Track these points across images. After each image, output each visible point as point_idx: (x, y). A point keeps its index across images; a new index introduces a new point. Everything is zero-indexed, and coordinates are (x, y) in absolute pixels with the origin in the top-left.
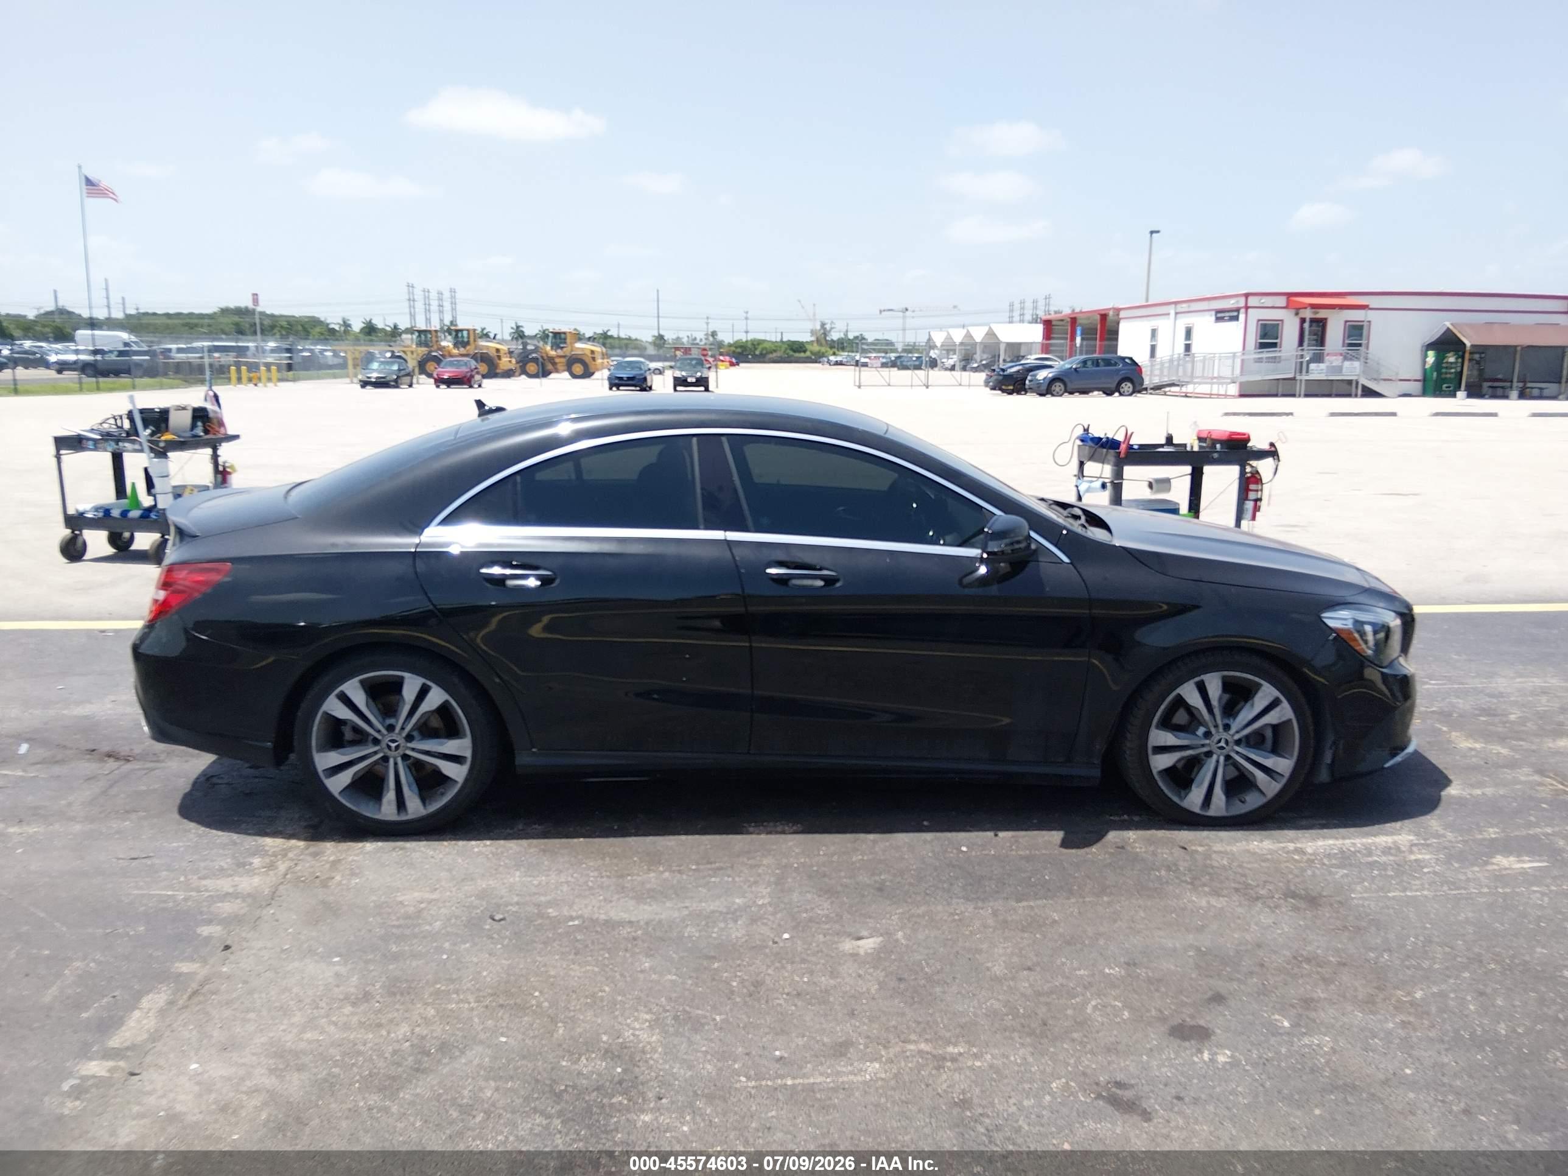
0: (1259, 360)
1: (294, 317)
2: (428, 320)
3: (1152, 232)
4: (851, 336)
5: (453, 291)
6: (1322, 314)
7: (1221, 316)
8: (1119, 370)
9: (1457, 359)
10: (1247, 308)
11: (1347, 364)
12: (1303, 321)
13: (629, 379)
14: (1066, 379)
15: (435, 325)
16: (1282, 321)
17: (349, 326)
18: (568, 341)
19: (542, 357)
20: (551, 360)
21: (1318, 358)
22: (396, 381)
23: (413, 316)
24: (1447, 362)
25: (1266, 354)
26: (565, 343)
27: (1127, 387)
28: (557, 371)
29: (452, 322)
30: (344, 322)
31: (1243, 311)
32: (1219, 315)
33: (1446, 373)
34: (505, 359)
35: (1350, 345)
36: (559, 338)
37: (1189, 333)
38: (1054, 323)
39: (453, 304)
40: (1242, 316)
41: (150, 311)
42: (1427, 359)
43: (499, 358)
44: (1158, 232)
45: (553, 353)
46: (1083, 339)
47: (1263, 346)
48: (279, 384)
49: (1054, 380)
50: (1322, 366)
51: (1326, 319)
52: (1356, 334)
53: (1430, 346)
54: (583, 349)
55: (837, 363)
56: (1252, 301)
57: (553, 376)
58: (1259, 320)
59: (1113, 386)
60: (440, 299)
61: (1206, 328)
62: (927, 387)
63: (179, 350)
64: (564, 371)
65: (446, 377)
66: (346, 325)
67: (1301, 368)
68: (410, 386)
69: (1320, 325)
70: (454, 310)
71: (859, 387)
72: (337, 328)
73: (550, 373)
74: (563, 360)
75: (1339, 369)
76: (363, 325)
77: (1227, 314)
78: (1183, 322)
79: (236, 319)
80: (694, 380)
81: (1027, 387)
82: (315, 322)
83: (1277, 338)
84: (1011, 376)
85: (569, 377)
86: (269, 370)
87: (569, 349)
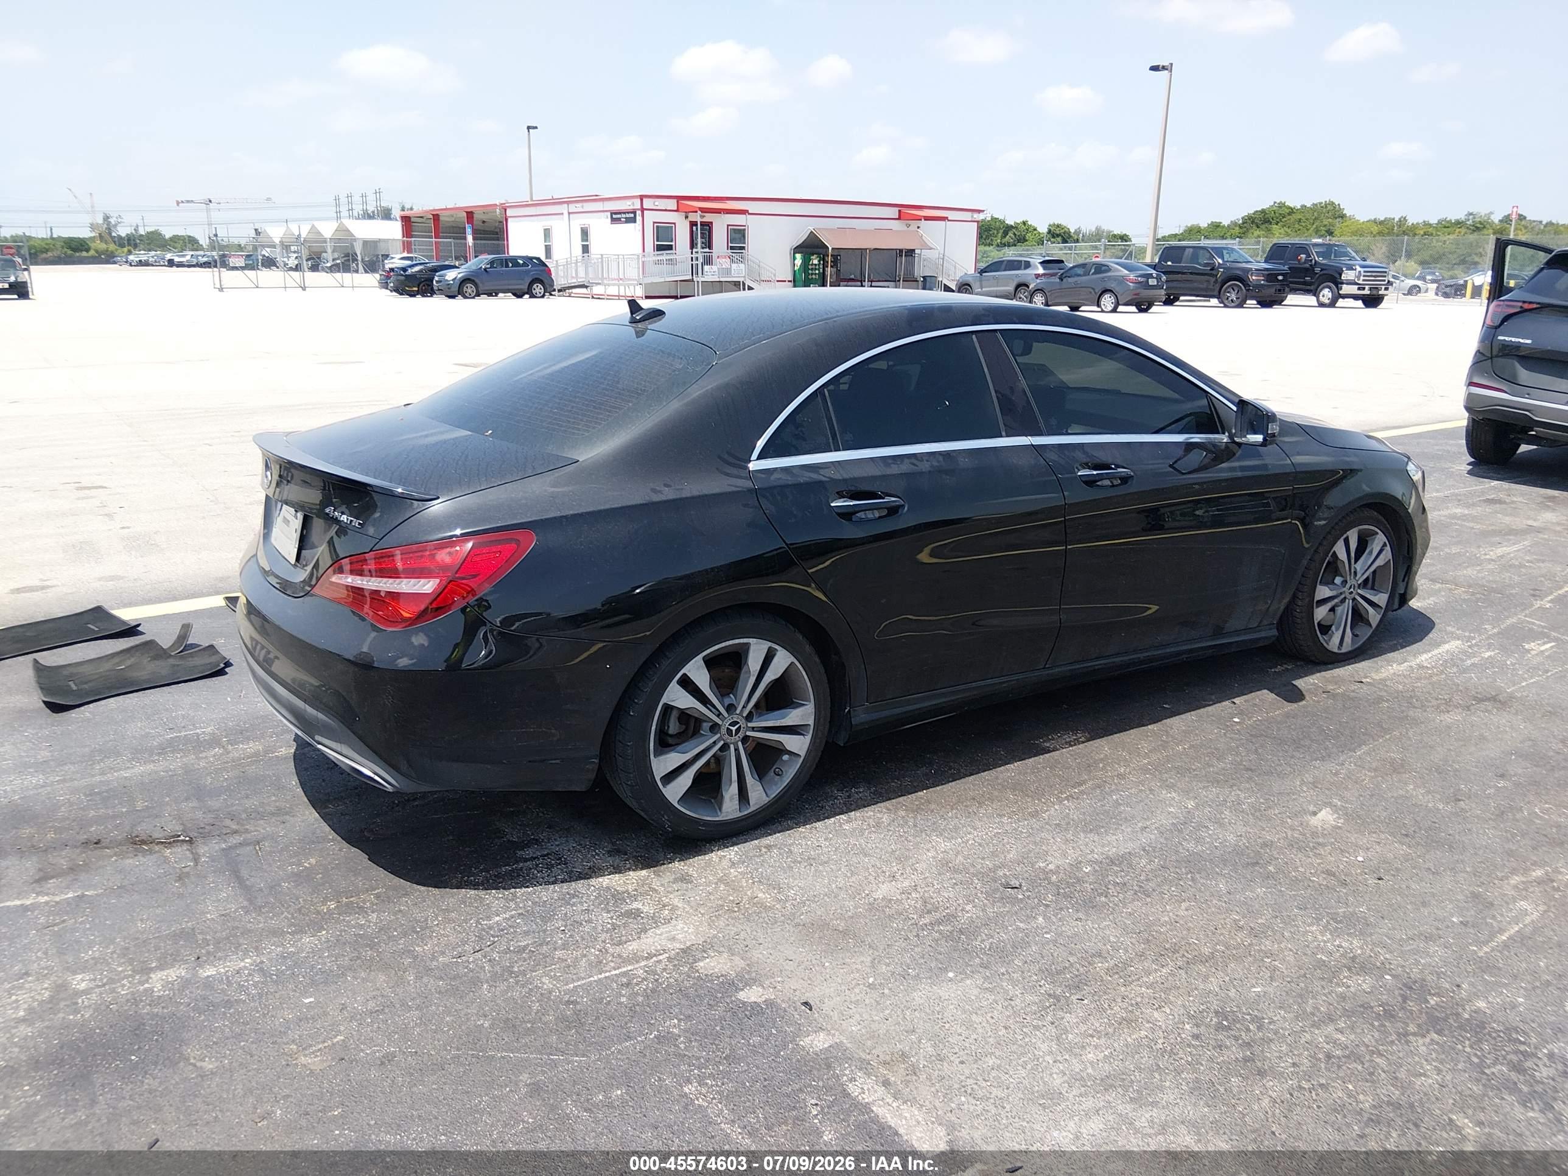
0: (659, 262)
3: (529, 128)
4: (142, 232)
6: (708, 218)
7: (616, 217)
8: (529, 271)
9: (819, 261)
10: (643, 210)
11: (734, 266)
12: (693, 224)
14: (477, 281)
16: (674, 224)
21: (708, 261)
24: (812, 264)
25: (665, 256)
27: (538, 289)
31: (639, 213)
32: (614, 216)
33: (812, 274)
35: (732, 248)
37: (585, 233)
38: (413, 220)
40: (639, 218)
42: (796, 262)
44: (536, 128)
46: (474, 239)
47: (660, 248)
49: (465, 281)
50: (715, 268)
51: (712, 223)
52: (738, 238)
53: (797, 249)
55: (141, 264)
56: (647, 203)
58: (654, 223)
59: (525, 287)
61: (602, 230)
62: (304, 289)
67: (694, 270)
69: (707, 227)
71: (221, 289)
75: (728, 271)
77: (624, 216)
78: (578, 222)
81: (435, 288)
83: (672, 241)
84: (412, 277)
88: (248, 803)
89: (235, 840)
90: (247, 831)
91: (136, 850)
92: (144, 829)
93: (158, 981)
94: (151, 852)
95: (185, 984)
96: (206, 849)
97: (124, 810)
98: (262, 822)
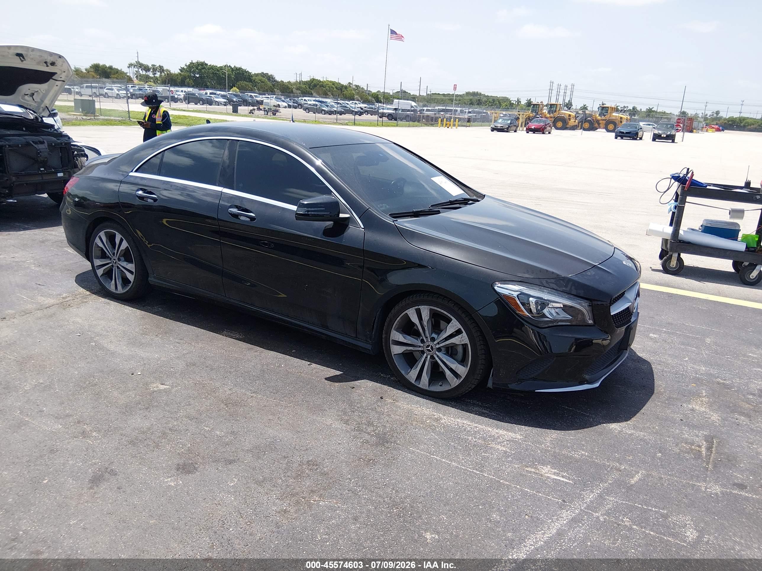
1: (497, 97)
2: (557, 100)
5: (573, 85)
13: (627, 133)
15: (561, 102)
17: (520, 102)
18: (609, 112)
19: (593, 120)
20: (598, 121)
22: (508, 129)
23: (550, 98)
26: (607, 113)
28: (600, 128)
29: (569, 101)
30: (518, 100)
34: (572, 120)
36: (604, 109)
39: (572, 92)
41: (437, 93)
43: (570, 119)
45: (599, 118)
48: (458, 127)
54: (616, 116)
57: (598, 130)
60: (566, 89)
63: (427, 110)
64: (603, 128)
65: (533, 128)
66: (519, 101)
68: (515, 131)
70: (571, 94)
72: (514, 102)
73: (597, 129)
74: (604, 122)
76: (527, 102)
79: (471, 97)
80: (665, 136)
82: (506, 100)
85: (605, 131)
86: (455, 121)
87: (609, 116)
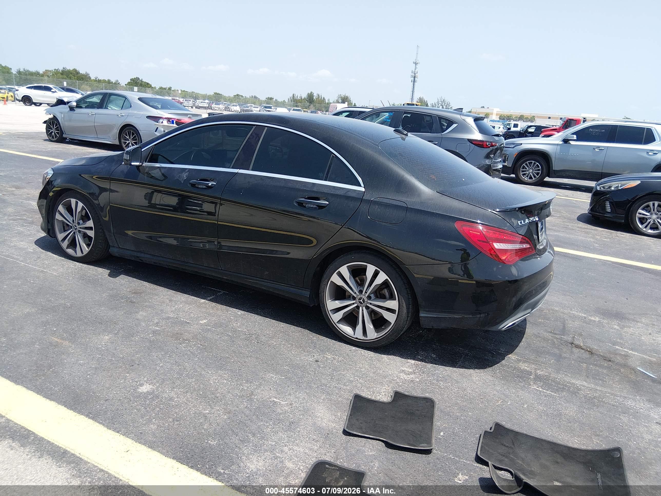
88: (545, 345)
89: (558, 336)
90: (552, 336)
91: (591, 350)
92: (587, 355)
93: (597, 319)
94: (587, 347)
95: (591, 316)
96: (569, 338)
97: (591, 366)
98: (545, 337)
